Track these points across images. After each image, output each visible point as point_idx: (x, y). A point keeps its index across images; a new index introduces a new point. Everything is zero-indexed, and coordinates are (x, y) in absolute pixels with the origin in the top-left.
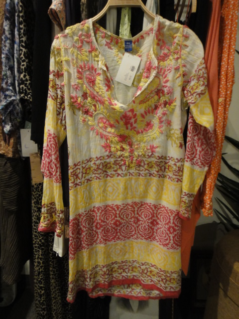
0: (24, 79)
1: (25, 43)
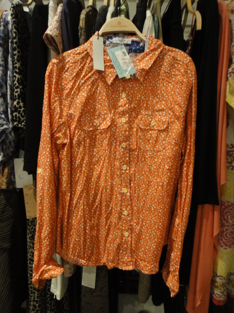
0: (17, 106)
1: (19, 69)
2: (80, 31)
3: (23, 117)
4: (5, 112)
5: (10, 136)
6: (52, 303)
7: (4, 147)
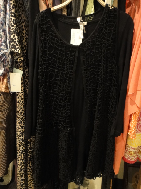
0: (13, 38)
1: (14, 13)
3: (17, 45)
4: (6, 42)
5: (8, 58)
6: (30, 162)
7: (4, 65)
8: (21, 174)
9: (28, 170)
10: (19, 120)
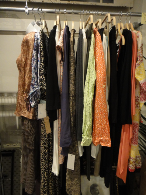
0: (42, 79)
1: (43, 61)
2: (71, 43)
3: (45, 84)
4: (37, 82)
5: (39, 93)
7: (35, 98)
8: (44, 191)
9: (50, 186)
10: (43, 142)
